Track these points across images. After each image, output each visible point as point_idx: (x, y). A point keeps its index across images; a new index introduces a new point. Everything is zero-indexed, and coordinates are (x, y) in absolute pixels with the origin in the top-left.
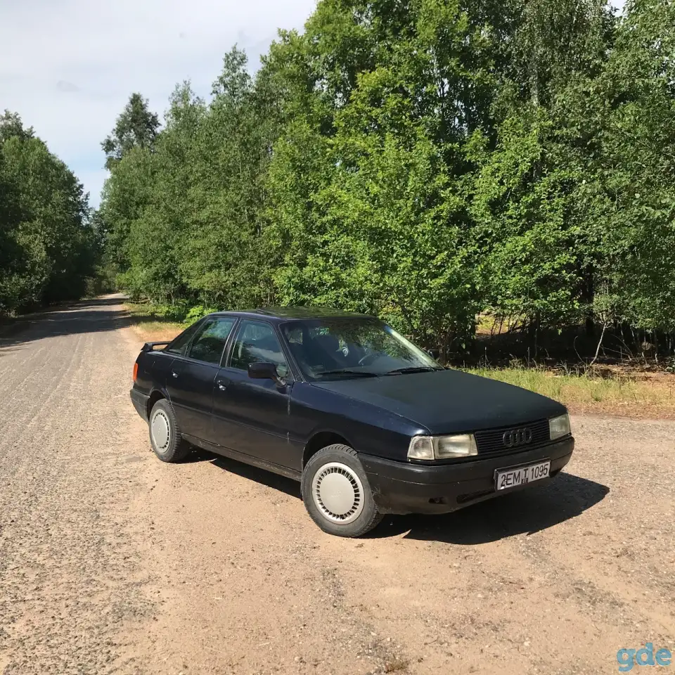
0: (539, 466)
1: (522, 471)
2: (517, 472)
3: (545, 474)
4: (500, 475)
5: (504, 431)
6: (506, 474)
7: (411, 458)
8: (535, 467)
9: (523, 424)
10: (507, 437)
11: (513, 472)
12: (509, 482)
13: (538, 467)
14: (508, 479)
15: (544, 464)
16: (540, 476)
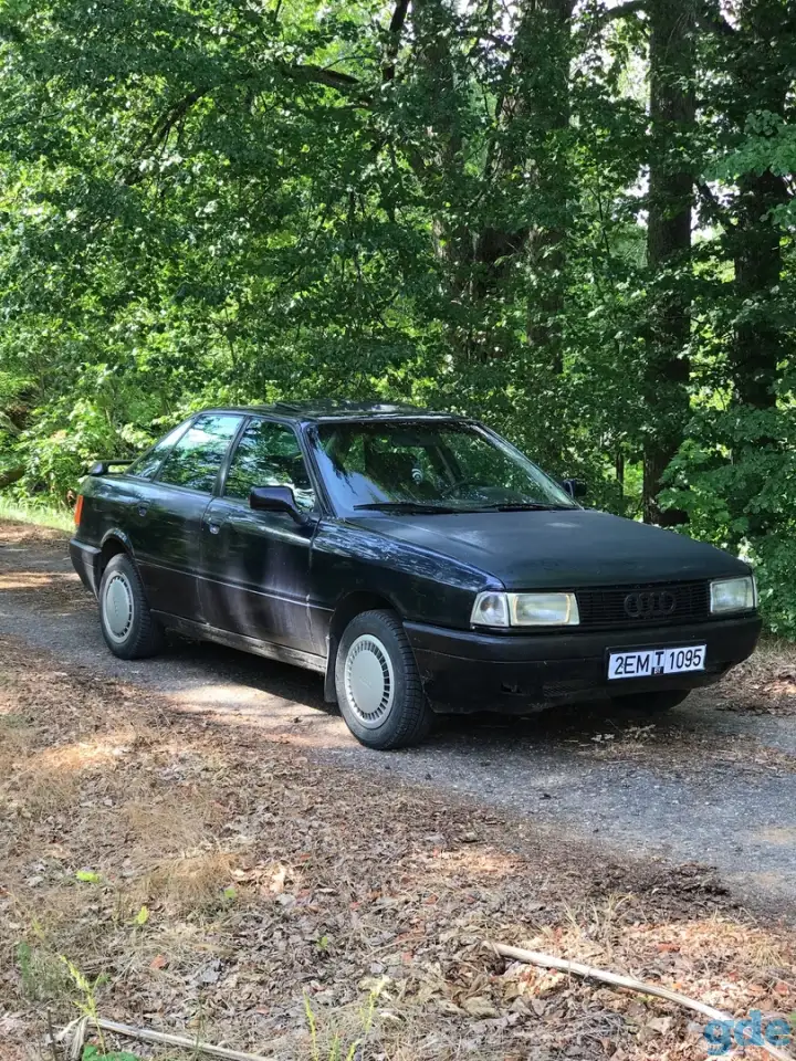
0: (685, 650)
1: (652, 654)
2: (643, 655)
3: (696, 665)
4: (613, 657)
5: (628, 593)
6: (624, 655)
7: (475, 624)
8: (677, 651)
9: (660, 584)
10: (633, 602)
11: (636, 654)
12: (628, 669)
13: (682, 652)
14: (626, 665)
15: (693, 649)
16: (687, 666)
